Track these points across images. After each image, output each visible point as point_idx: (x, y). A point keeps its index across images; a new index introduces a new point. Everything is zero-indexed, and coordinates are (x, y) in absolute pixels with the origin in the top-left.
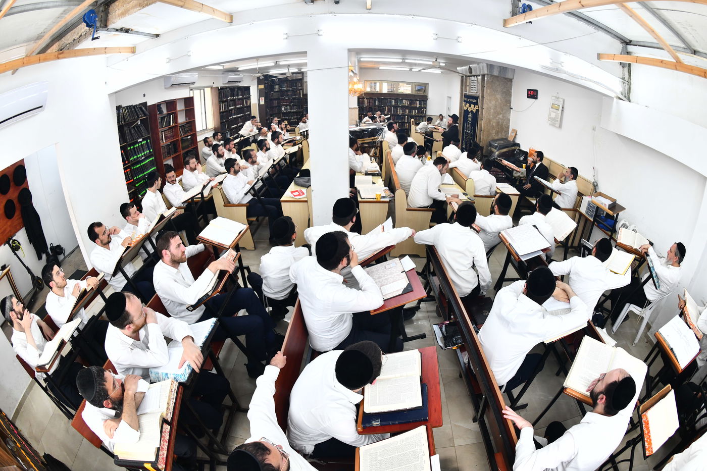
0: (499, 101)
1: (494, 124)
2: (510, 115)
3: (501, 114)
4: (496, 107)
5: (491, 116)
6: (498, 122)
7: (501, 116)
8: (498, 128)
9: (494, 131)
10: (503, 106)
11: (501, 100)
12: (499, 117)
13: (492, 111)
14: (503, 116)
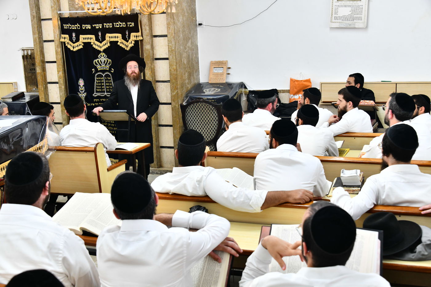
0: (186, 14)
1: (185, 62)
2: (197, 39)
3: (189, 38)
4: (184, 26)
5: (182, 48)
6: (189, 55)
7: (189, 44)
8: (190, 68)
9: (187, 74)
10: (190, 23)
11: (188, 13)
12: (188, 45)
13: (181, 36)
14: (192, 43)
